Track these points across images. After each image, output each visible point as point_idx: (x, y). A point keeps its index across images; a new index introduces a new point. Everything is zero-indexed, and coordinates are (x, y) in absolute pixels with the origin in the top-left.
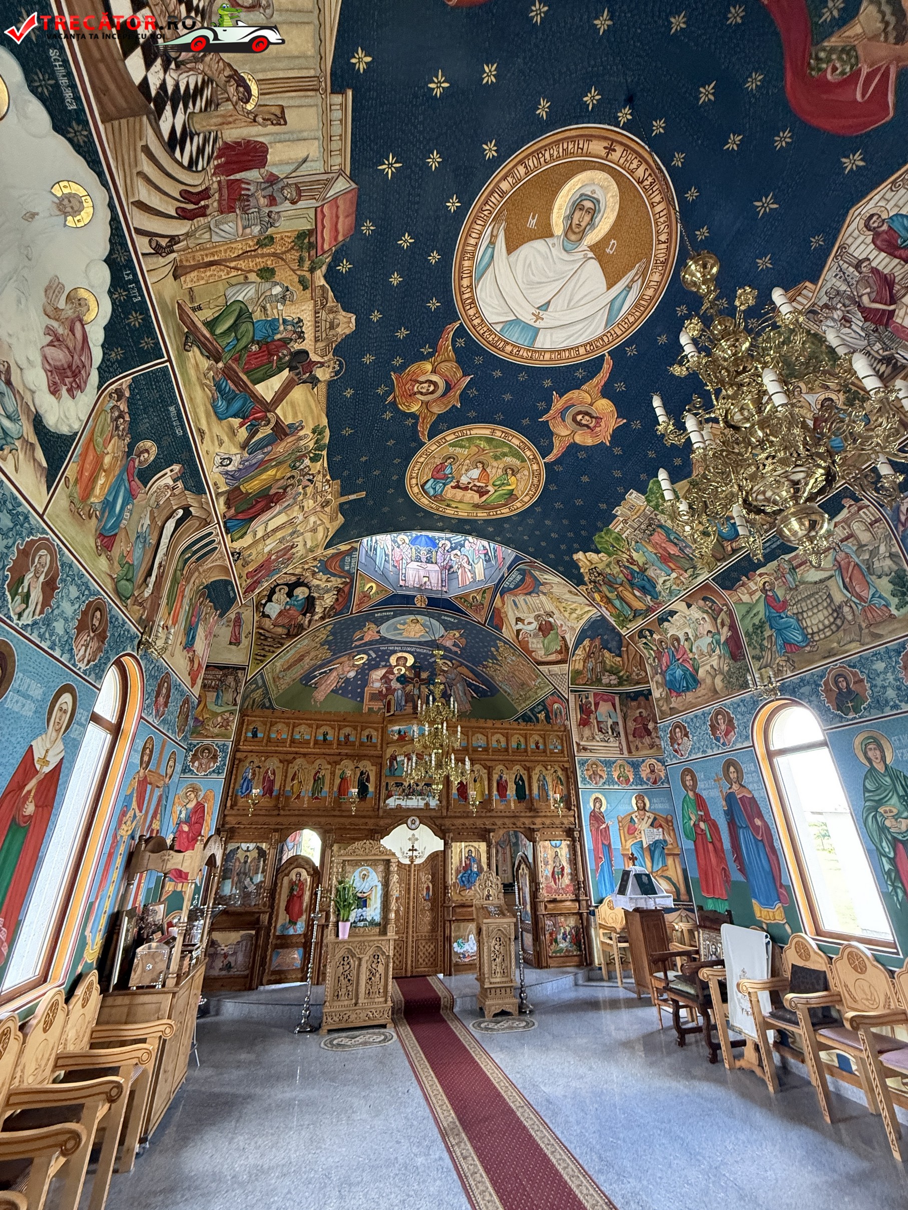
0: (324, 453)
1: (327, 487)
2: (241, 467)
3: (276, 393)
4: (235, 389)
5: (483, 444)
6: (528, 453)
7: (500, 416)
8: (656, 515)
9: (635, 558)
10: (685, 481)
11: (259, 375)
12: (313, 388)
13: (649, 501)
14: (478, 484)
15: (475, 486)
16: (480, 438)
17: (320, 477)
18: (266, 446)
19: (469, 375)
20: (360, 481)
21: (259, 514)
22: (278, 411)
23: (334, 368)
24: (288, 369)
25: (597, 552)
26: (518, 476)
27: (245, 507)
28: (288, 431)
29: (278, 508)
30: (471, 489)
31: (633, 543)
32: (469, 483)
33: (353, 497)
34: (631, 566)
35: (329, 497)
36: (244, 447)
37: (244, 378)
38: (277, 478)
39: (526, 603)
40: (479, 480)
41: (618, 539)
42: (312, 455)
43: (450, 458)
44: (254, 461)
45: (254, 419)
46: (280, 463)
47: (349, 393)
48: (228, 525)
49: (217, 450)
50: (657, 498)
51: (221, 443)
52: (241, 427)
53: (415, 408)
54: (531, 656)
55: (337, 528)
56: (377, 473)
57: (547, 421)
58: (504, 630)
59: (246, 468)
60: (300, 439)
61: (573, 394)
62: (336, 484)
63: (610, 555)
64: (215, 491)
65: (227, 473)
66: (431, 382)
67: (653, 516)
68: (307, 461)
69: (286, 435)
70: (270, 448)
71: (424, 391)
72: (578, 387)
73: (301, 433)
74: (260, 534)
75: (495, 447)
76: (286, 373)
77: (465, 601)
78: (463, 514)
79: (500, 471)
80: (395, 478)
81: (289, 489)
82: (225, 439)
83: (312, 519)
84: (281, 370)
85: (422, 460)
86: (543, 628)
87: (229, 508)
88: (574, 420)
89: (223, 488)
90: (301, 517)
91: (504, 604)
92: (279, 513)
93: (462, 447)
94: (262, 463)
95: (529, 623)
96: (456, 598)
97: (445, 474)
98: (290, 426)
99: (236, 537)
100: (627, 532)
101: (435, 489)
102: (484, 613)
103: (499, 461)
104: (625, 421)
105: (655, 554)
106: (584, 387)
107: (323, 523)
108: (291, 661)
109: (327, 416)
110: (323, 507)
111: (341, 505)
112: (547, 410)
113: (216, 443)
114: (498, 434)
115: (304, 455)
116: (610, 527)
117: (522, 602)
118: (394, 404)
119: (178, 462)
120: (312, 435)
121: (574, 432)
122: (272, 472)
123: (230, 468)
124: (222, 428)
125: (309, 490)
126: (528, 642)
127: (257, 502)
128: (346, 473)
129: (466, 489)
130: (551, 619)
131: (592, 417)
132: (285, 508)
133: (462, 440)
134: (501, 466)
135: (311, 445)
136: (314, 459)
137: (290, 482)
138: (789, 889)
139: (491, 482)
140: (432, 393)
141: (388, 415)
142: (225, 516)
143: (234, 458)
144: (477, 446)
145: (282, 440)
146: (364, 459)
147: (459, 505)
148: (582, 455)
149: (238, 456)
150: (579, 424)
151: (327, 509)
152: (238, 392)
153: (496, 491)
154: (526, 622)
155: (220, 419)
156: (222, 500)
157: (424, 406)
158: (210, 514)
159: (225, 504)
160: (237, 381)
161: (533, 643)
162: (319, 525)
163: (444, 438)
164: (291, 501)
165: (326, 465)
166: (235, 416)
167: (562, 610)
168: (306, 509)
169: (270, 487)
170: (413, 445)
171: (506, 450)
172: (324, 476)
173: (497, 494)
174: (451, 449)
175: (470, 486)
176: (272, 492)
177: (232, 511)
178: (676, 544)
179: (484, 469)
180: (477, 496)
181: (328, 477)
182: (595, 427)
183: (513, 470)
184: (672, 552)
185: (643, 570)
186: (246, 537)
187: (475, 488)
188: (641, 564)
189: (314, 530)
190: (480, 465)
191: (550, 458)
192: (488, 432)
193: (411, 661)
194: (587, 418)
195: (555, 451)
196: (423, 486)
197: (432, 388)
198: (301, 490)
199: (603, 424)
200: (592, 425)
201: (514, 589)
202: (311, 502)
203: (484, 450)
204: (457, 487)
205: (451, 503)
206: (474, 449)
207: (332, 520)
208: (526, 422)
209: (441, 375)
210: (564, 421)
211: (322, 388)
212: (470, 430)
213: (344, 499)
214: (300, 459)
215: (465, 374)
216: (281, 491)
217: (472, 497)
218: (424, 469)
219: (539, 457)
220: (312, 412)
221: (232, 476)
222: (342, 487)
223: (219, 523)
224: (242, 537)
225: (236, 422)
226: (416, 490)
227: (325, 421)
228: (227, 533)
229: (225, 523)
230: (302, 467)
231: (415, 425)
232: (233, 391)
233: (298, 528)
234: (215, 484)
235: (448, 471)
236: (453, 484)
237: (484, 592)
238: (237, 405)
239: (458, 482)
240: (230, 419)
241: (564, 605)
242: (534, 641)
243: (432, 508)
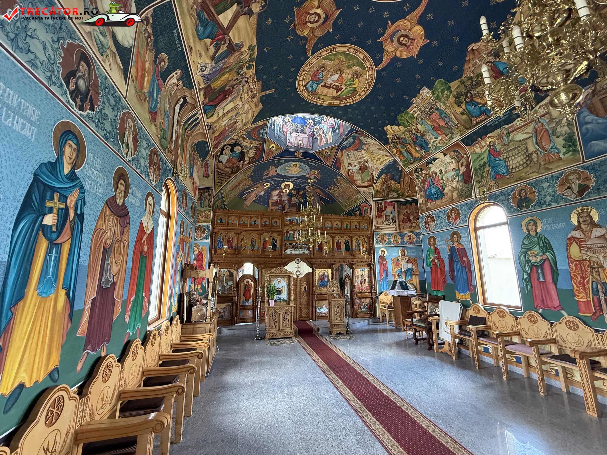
0: (254, 63)
1: (254, 86)
2: (211, 72)
3: (230, 21)
4: (208, 18)
5: (342, 58)
6: (368, 64)
7: (354, 39)
8: (436, 102)
9: (419, 129)
10: (458, 80)
11: (220, 8)
12: (250, 18)
13: (433, 94)
14: (337, 84)
15: (335, 85)
16: (341, 54)
17: (251, 79)
18: (224, 58)
19: (340, 9)
20: (272, 82)
21: (220, 102)
22: (231, 34)
24: (236, 4)
25: (398, 125)
26: (360, 78)
27: (213, 97)
28: (235, 48)
29: (229, 99)
30: (332, 88)
31: (420, 119)
32: (332, 83)
33: (268, 92)
34: (416, 133)
35: (255, 92)
36: (212, 58)
37: (213, 10)
38: (229, 79)
39: (354, 155)
40: (337, 81)
41: (412, 117)
42: (247, 65)
43: (322, 67)
44: (218, 68)
45: (218, 40)
46: (231, 70)
47: (269, 22)
48: (205, 108)
49: (199, 61)
50: (438, 92)
51: (201, 56)
52: (211, 45)
53: (306, 33)
54: (354, 183)
55: (258, 111)
56: (281, 77)
57: (382, 42)
58: (341, 169)
59: (214, 73)
60: (242, 54)
61: (401, 23)
62: (259, 84)
63: (405, 127)
64: (198, 87)
65: (204, 76)
66: (316, 14)
67: (434, 103)
68: (245, 69)
69: (235, 51)
70: (226, 60)
71: (312, 20)
72: (404, 18)
73: (242, 50)
74: (220, 115)
75: (349, 60)
76: (235, 6)
77: (322, 154)
78: (326, 103)
79: (350, 75)
80: (291, 80)
81: (235, 87)
82: (203, 53)
83: (246, 106)
84: (232, 5)
85: (306, 68)
86: (362, 168)
87: (205, 98)
88: (398, 40)
89: (203, 86)
90: (241, 105)
91: (342, 156)
92: (230, 102)
93: (330, 60)
94: (222, 69)
95: (355, 166)
96: (317, 152)
97: (319, 78)
98: (237, 44)
99: (209, 116)
100: (418, 113)
101: (312, 87)
102: (331, 160)
103: (350, 69)
104: (429, 41)
105: (431, 126)
106: (408, 17)
107: (252, 108)
108: (234, 186)
109: (256, 38)
110: (252, 98)
111: (262, 97)
112: (382, 34)
113: (198, 56)
114: (352, 50)
115: (243, 65)
116: (408, 110)
117: (352, 154)
118: (294, 30)
119: (179, 68)
120: (247, 51)
121: (396, 49)
122: (226, 76)
123: (206, 73)
124: (201, 46)
125: (245, 87)
126: (353, 176)
127: (220, 95)
128: (265, 77)
129: (329, 87)
130: (366, 164)
131: (409, 38)
132: (233, 99)
133: (330, 55)
134: (351, 72)
135: (247, 58)
136: (249, 68)
137: (236, 82)
138: (475, 287)
139: (344, 83)
140: (317, 22)
141: (290, 38)
142: (203, 103)
143: (207, 66)
144: (339, 59)
145: (232, 54)
146: (275, 68)
147: (325, 98)
148: (399, 65)
149: (210, 65)
150: (401, 43)
151: (254, 100)
152: (209, 20)
153: (346, 89)
154: (353, 165)
155: (200, 40)
156: (202, 93)
157: (311, 31)
158: (196, 101)
159: (203, 95)
160: (209, 13)
161: (356, 176)
162: (250, 110)
163: (320, 54)
164: (236, 95)
165: (254, 72)
166: (208, 37)
167: (373, 158)
168: (243, 100)
169: (226, 86)
170: (303, 58)
171: (355, 61)
172: (253, 79)
173: (347, 90)
174: (324, 61)
175: (332, 85)
176: (227, 88)
177: (207, 100)
178: (444, 120)
179: (341, 75)
180: (335, 91)
181: (255, 80)
182: (410, 45)
183: (357, 76)
184: (441, 125)
185: (423, 135)
186: (214, 116)
187: (334, 87)
188: (422, 132)
189: (247, 113)
190: (339, 72)
191: (380, 67)
192: (346, 49)
193: (292, 186)
194: (406, 39)
195: (383, 62)
196: (305, 86)
197: (317, 19)
198: (241, 88)
199: (415, 43)
200: (408, 44)
201: (349, 147)
202: (246, 95)
203: (342, 62)
204: (325, 86)
205: (320, 96)
206: (337, 61)
207: (256, 106)
208: (369, 42)
209: (323, 9)
210: (392, 41)
211: (255, 19)
212: (336, 48)
213: (263, 94)
214: (241, 67)
215: (337, 9)
216: (231, 88)
217: (333, 92)
218: (307, 74)
219: (374, 66)
220: (248, 34)
221: (207, 78)
222: (263, 86)
223: (200, 107)
224: (212, 116)
225: (208, 41)
226: (302, 88)
227: (255, 42)
228: (205, 114)
229: (204, 107)
230: (242, 73)
231: (305, 45)
232: (207, 19)
233: (239, 111)
234: (198, 83)
235: (320, 76)
236: (322, 84)
237: (332, 149)
238: (209, 29)
239: (325, 83)
240: (205, 39)
241: (374, 156)
242: (357, 175)
243: (309, 99)
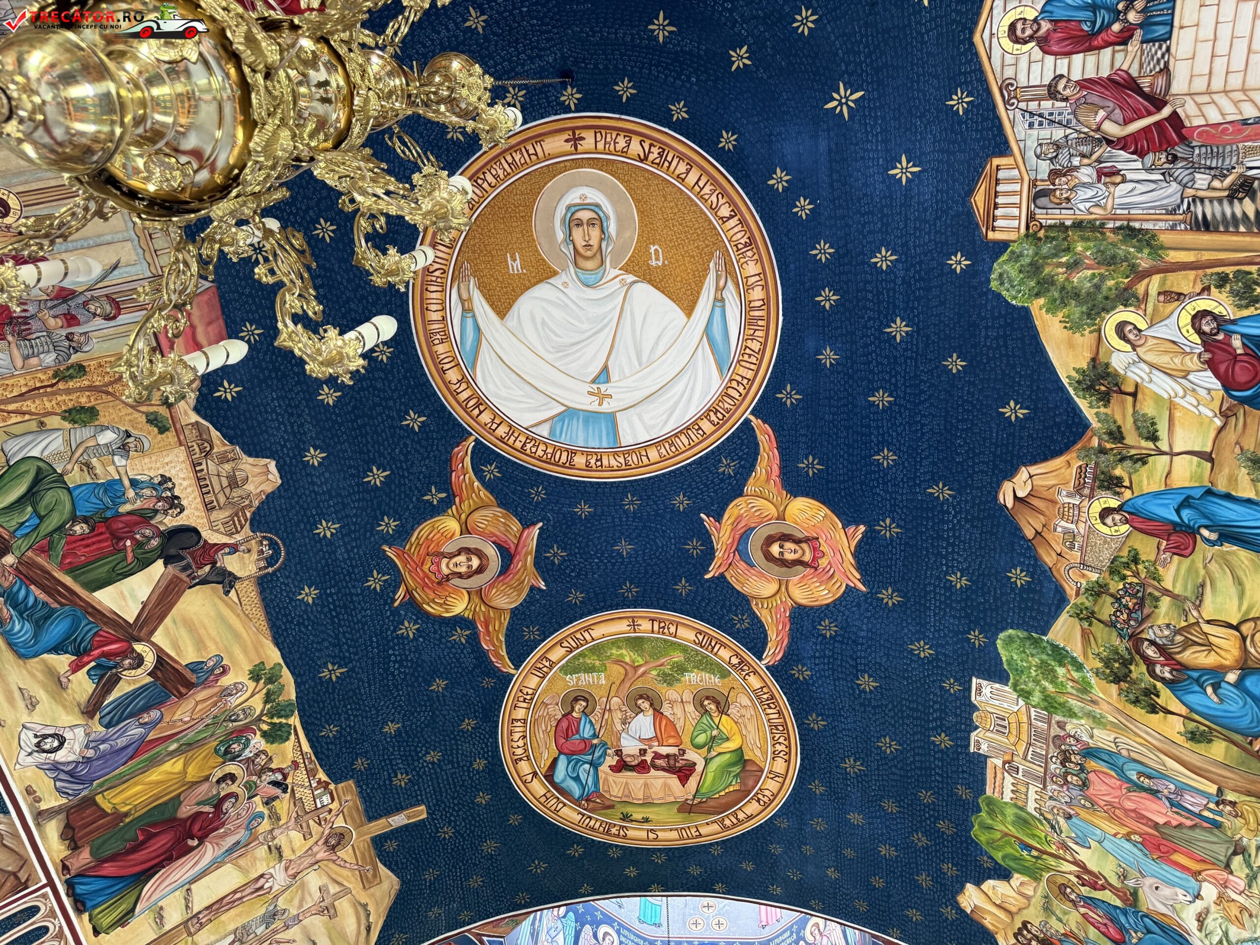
0: (295, 720)
1: (326, 799)
2: (90, 753)
3: (145, 605)
4: (49, 600)
5: (628, 655)
6: (725, 654)
7: (630, 590)
8: (1061, 725)
9: (1092, 866)
10: (1064, 617)
11: (98, 573)
12: (227, 593)
13: (1025, 695)
14: (664, 750)
15: (657, 756)
16: (615, 643)
17: (301, 776)
18: (146, 709)
19: (534, 524)
20: (401, 780)
21: (160, 866)
22: (158, 638)
23: (262, 552)
24: (160, 563)
25: (1003, 874)
26: (732, 710)
27: (115, 846)
28: (193, 678)
29: (209, 852)
30: (657, 768)
31: (1061, 821)
32: (643, 752)
33: (399, 820)
34: (1098, 895)
35: (340, 823)
36: (90, 709)
37: (67, 580)
38: (189, 778)
40: (658, 738)
41: (1024, 821)
42: (265, 727)
43: (576, 699)
44: (121, 742)
45: (105, 655)
46: (188, 747)
47: (309, 595)
48: (80, 889)
49: (25, 718)
50: (1037, 682)
51: (32, 705)
52: (74, 671)
53: (459, 606)
55: (387, 903)
56: (433, 756)
57: (722, 576)
59: (102, 756)
60: (226, 693)
62: (347, 790)
63: (1034, 874)
64: (31, 807)
65: (55, 767)
66: (468, 551)
67: (1055, 731)
68: (257, 742)
69: (190, 685)
70: (154, 714)
71: (463, 569)
72: (738, 492)
73: (226, 681)
74: (174, 917)
75: (655, 655)
76: (158, 568)
78: (668, 837)
79: (690, 708)
80: (479, 764)
81: (227, 805)
82: (41, 694)
83: (314, 880)
84: (144, 563)
85: (520, 714)
87: (74, 847)
88: (769, 557)
89: (51, 801)
90: (280, 878)
92: (216, 864)
93: (590, 669)
94: (141, 746)
97: (584, 740)
98: (195, 667)
99: (106, 921)
100: (1032, 796)
101: (577, 779)
103: (677, 685)
104: (862, 528)
105: (1127, 837)
106: (749, 488)
107: (346, 891)
109: (277, 644)
110: (333, 848)
111: (378, 842)
112: (709, 553)
113: (21, 704)
114: (646, 625)
115: (247, 728)
116: (989, 791)
118: (412, 605)
120: (252, 685)
121: (783, 585)
122: (174, 766)
123: (61, 756)
124: (33, 675)
125: (283, 805)
127: (150, 837)
128: (360, 764)
129: (642, 767)
131: (798, 542)
132: (230, 850)
133: (581, 655)
134: (688, 696)
135: (257, 704)
136: (276, 735)
137: (227, 788)
139: (686, 739)
140: (480, 570)
141: (409, 629)
142: (65, 868)
143: (68, 735)
144: (619, 662)
145: (181, 696)
146: (391, 728)
147: (649, 813)
148: (828, 628)
149: (80, 732)
150: (782, 562)
151: (345, 853)
152: (55, 605)
153: (707, 761)
155: (22, 657)
156: (53, 828)
157: (477, 600)
158: (24, 862)
159: (63, 836)
160: (52, 587)
162: (337, 896)
163: (544, 657)
164: (241, 835)
165: (306, 747)
166: (57, 649)
168: (287, 853)
169: (176, 801)
170: (488, 683)
171: (678, 657)
172: (311, 773)
173: (714, 765)
174: (571, 680)
175: (648, 758)
176: (185, 811)
177: (85, 857)
178: (1154, 793)
179: (658, 712)
180: (673, 781)
181: (322, 776)
182: (815, 559)
183: (718, 704)
184: (1160, 820)
185: (1130, 898)
186: (134, 923)
187: (660, 762)
188: (1114, 881)
189: (328, 910)
190: (645, 705)
191: (774, 652)
192: (622, 627)
194: (789, 545)
195: (772, 635)
196: (549, 776)
197: (475, 562)
198: (261, 808)
199: (824, 548)
200: (808, 557)
202: (296, 836)
203: (636, 668)
204: (622, 766)
205: (629, 809)
206: (617, 671)
207: (367, 882)
208: (683, 587)
209: (482, 534)
210: (751, 565)
211: (248, 592)
212: (587, 629)
213: (380, 826)
215: (527, 524)
216: (207, 809)
217: (666, 786)
218: (533, 734)
219: (749, 657)
220: (237, 636)
221: (70, 773)
222: (366, 798)
223: (51, 883)
224: (122, 921)
225: (62, 662)
226: (538, 788)
227: (274, 656)
228: (79, 911)
229: (70, 885)
230: (247, 753)
231: (474, 639)
232: (45, 604)
233: (281, 903)
234: (29, 791)
235: (587, 732)
236: (611, 760)
238: (57, 630)
239: (619, 753)
240: (45, 656)
243: (592, 829)
